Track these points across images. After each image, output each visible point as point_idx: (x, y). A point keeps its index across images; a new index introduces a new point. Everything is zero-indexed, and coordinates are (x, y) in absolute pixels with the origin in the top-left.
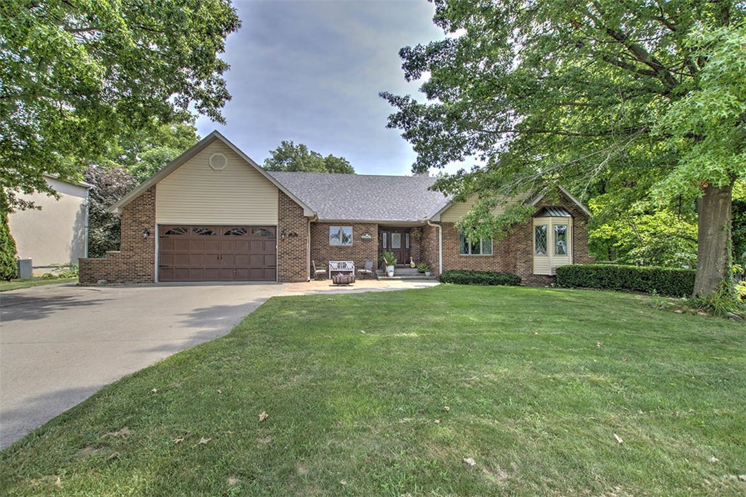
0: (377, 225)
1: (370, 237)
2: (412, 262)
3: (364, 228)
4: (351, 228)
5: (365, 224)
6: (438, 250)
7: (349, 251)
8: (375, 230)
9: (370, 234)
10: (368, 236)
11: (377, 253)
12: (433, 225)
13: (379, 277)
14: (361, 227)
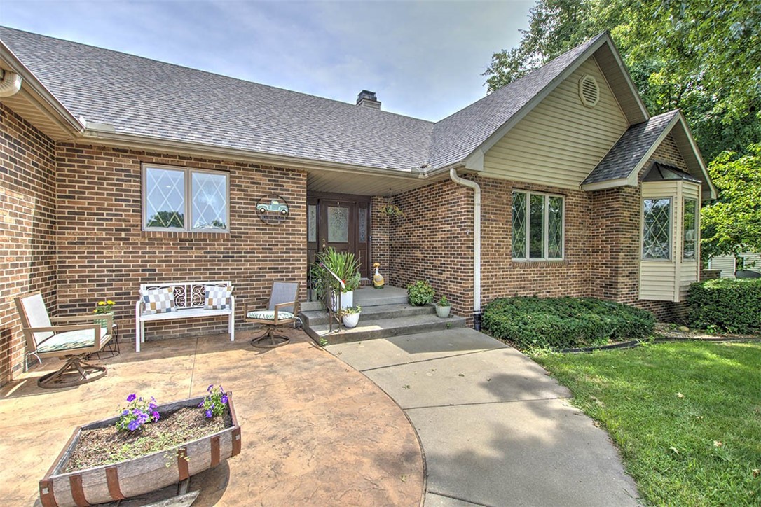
0: (303, 176)
1: (283, 208)
2: (377, 274)
3: (264, 181)
4: (223, 178)
5: (268, 168)
6: (471, 248)
7: (219, 249)
8: (297, 190)
9: (284, 201)
10: (275, 207)
11: (303, 254)
12: (462, 181)
13: (322, 333)
14: (258, 177)
